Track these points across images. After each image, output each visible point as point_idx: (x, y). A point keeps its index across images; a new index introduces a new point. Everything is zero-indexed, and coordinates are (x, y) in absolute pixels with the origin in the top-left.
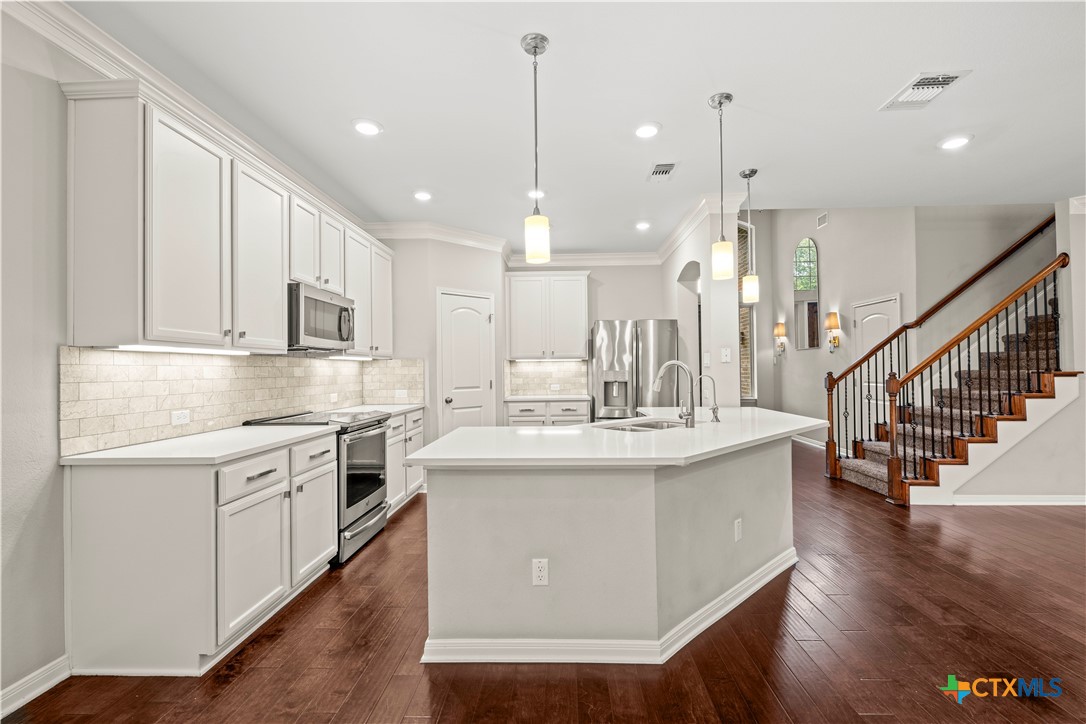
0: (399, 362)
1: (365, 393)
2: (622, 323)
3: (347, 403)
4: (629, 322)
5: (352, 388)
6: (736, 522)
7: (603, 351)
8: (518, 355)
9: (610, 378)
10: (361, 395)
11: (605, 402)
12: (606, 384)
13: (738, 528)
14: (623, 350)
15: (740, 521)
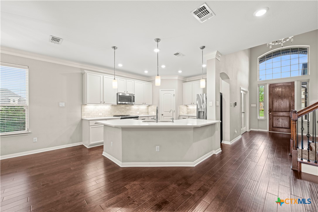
0: (153, 106)
2: (203, 94)
3: (143, 114)
4: (204, 94)
5: (144, 111)
6: (157, 147)
7: (197, 102)
8: (186, 104)
9: (200, 110)
10: (148, 113)
11: (199, 117)
12: (199, 112)
13: (157, 148)
14: (203, 102)
15: (159, 147)
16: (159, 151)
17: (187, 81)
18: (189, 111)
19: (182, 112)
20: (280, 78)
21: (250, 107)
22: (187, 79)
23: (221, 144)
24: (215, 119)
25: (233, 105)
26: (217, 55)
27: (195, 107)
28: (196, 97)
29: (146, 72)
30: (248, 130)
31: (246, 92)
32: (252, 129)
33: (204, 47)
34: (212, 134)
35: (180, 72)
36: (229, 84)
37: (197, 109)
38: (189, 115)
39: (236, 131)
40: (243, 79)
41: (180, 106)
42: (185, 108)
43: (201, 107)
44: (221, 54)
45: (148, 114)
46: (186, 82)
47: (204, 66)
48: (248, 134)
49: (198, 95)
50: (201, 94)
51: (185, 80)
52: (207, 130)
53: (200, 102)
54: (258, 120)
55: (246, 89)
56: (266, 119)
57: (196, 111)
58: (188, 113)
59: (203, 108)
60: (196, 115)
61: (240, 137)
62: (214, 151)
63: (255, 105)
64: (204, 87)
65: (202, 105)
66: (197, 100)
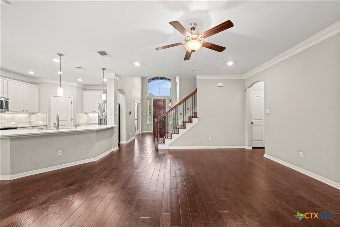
0: (40, 114)
1: (32, 122)
2: (104, 104)
3: (21, 124)
4: (106, 104)
5: (24, 120)
6: (59, 151)
7: (99, 111)
8: (86, 112)
9: (101, 118)
10: (30, 122)
11: (100, 124)
12: (100, 119)
13: (60, 153)
14: (104, 111)
15: (61, 151)
16: (62, 154)
17: (87, 88)
18: (89, 119)
19: (81, 120)
20: (159, 95)
21: (142, 115)
22: (88, 87)
23: (119, 144)
24: (114, 124)
25: (128, 113)
26: (115, 76)
27: (97, 115)
28: (97, 106)
29: (31, 73)
30: (141, 133)
31: (139, 103)
32: (143, 132)
33: (105, 69)
34: (111, 135)
35: (80, 80)
36: (125, 98)
37: (99, 117)
38: (90, 123)
39: (130, 133)
40: (137, 93)
41: (79, 114)
42: (85, 116)
43: (102, 115)
44: (118, 76)
45: (31, 124)
46: (86, 90)
47: (105, 80)
48: (140, 135)
49: (99, 104)
50: (102, 104)
51: (85, 88)
52: (108, 133)
53: (101, 111)
54: (147, 124)
55: (139, 102)
56: (152, 124)
57: (97, 119)
58: (88, 121)
59: (104, 116)
60: (97, 123)
61: (134, 138)
62: (113, 149)
63: (145, 114)
64: (105, 100)
65: (103, 114)
66: (98, 109)
